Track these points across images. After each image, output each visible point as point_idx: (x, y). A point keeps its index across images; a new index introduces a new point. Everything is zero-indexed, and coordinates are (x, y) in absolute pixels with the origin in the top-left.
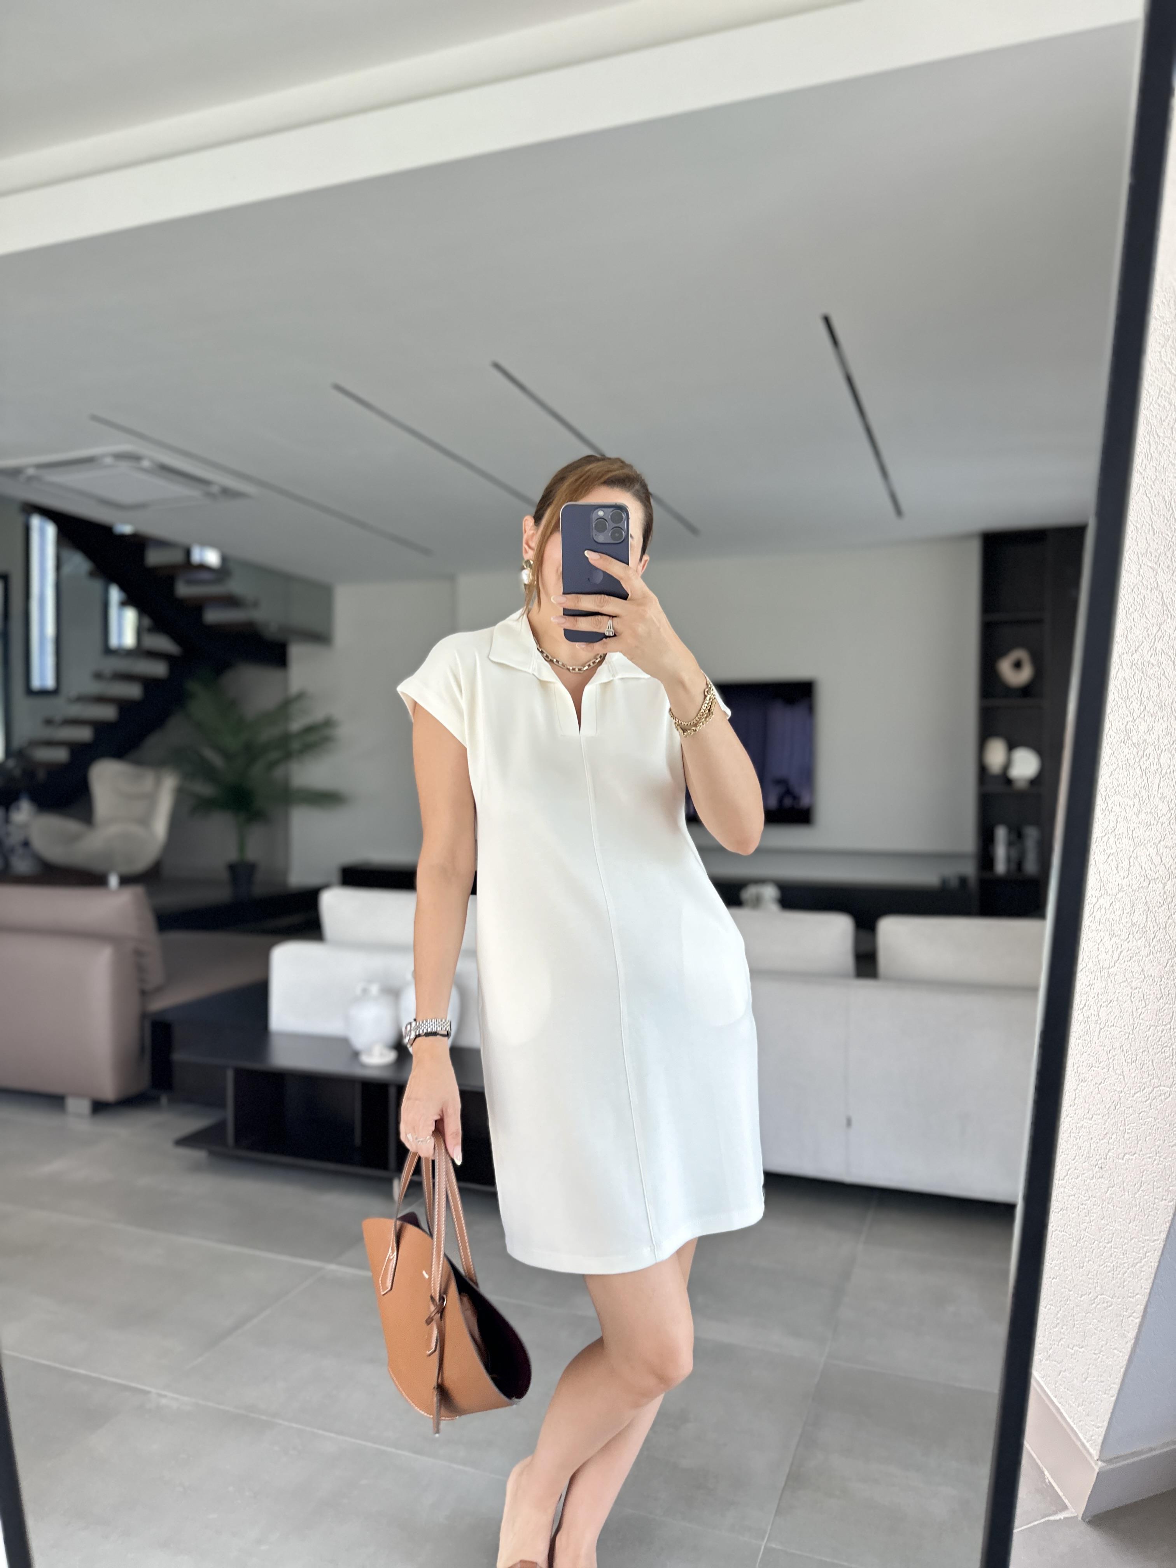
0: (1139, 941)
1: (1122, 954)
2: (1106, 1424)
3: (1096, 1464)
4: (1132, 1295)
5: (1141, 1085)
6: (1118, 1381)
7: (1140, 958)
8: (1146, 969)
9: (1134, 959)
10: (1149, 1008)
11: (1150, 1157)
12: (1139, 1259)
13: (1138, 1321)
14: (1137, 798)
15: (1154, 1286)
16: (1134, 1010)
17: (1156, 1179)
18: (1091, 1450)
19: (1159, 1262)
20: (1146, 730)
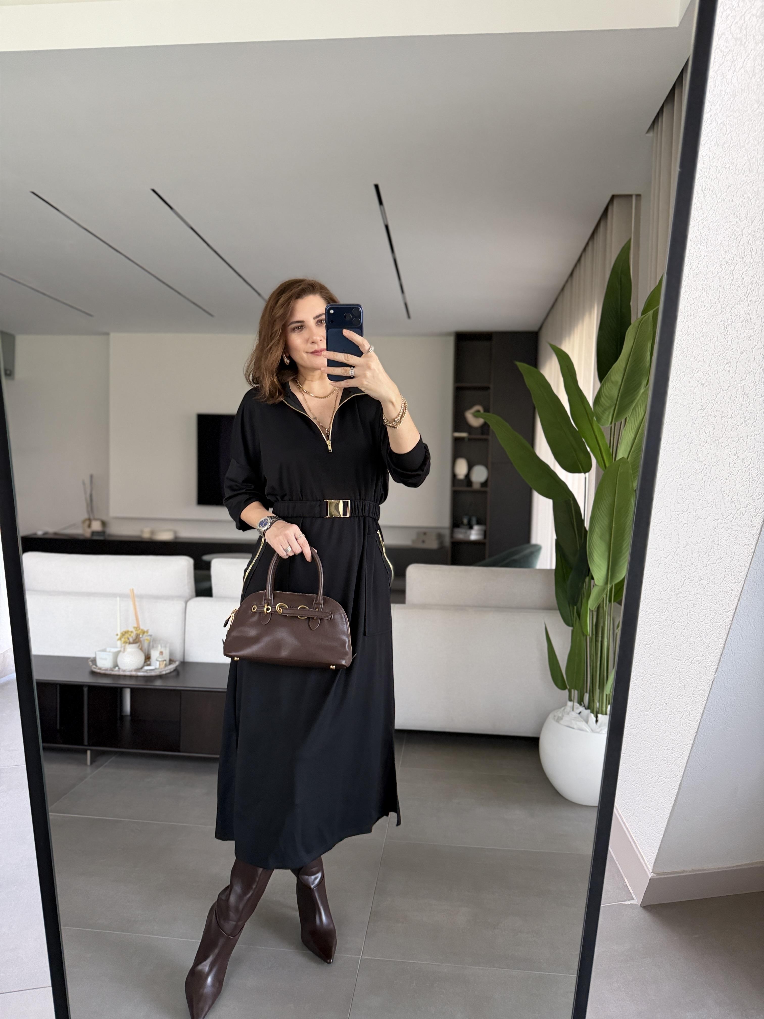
0: (694, 574)
1: (685, 581)
2: (657, 851)
3: (651, 874)
4: (674, 776)
5: (688, 655)
6: (665, 826)
7: (694, 583)
8: (696, 589)
9: (690, 584)
10: (695, 611)
11: (689, 697)
12: (680, 755)
13: (677, 790)
14: (699, 493)
15: (686, 771)
16: (689, 613)
17: (691, 709)
18: (649, 867)
19: (689, 757)
20: (706, 454)
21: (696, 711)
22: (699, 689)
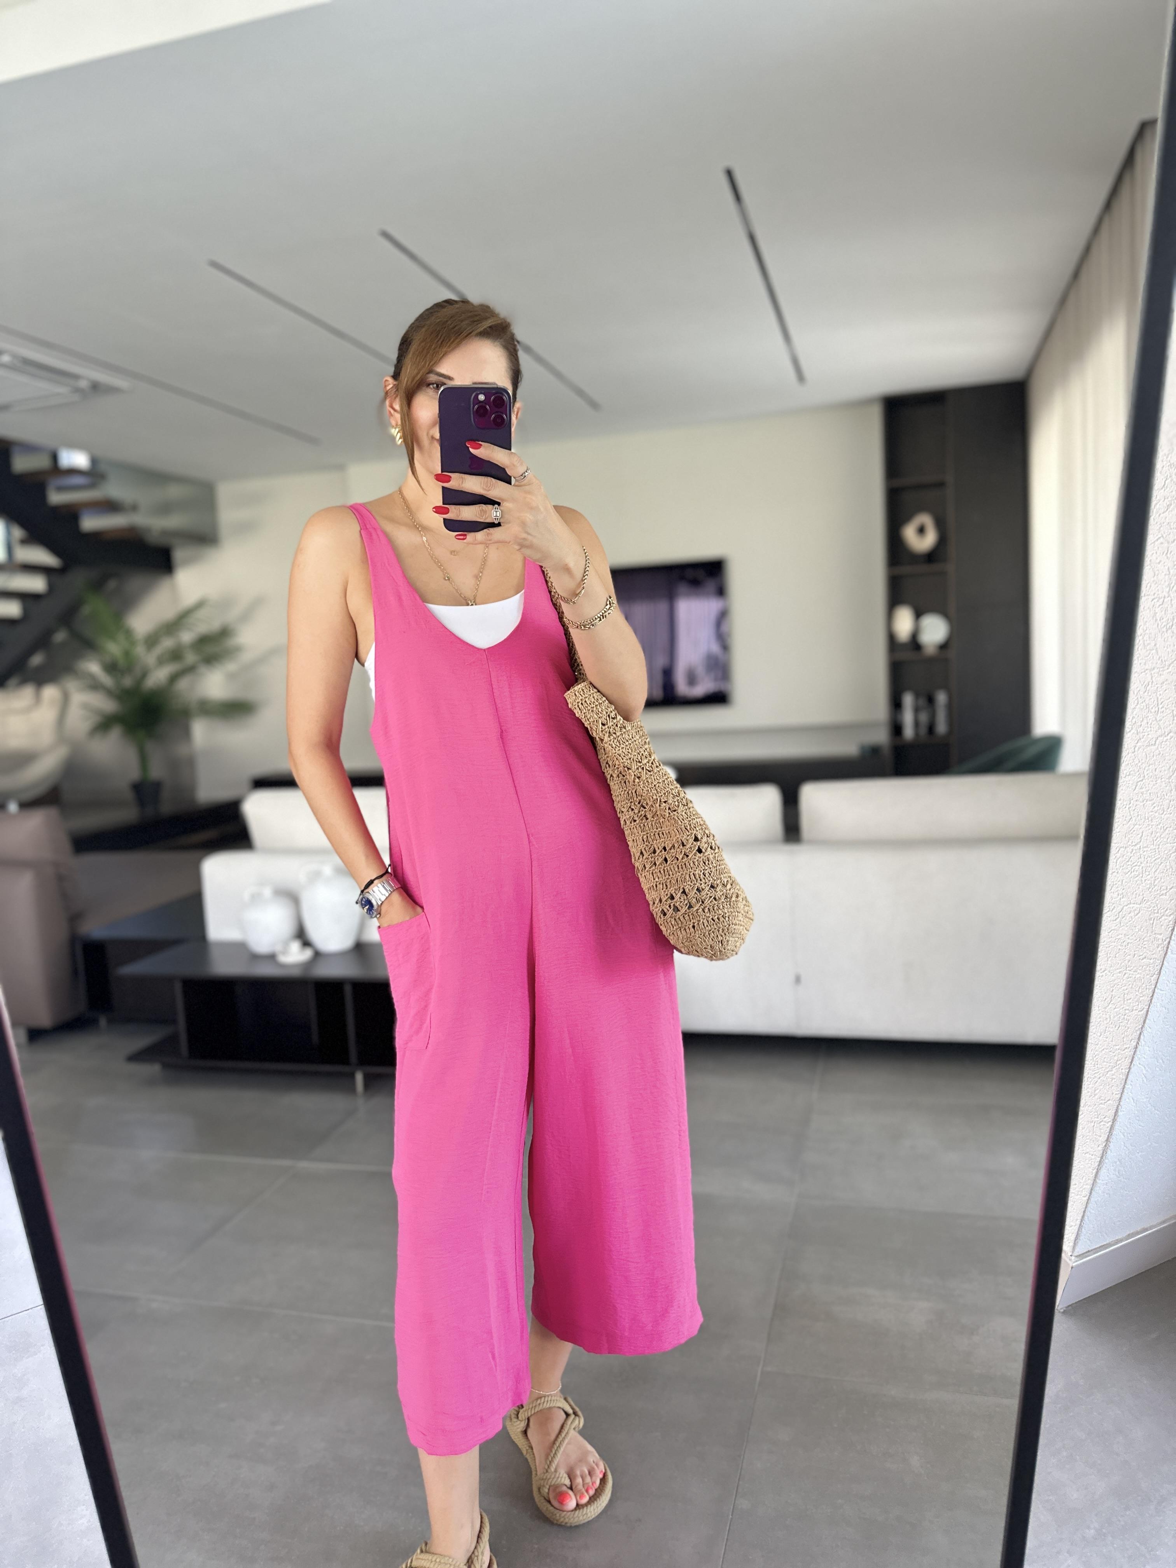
2: (1078, 1222)
3: (1070, 1260)
21: (1137, 993)
22: (1141, 957)
